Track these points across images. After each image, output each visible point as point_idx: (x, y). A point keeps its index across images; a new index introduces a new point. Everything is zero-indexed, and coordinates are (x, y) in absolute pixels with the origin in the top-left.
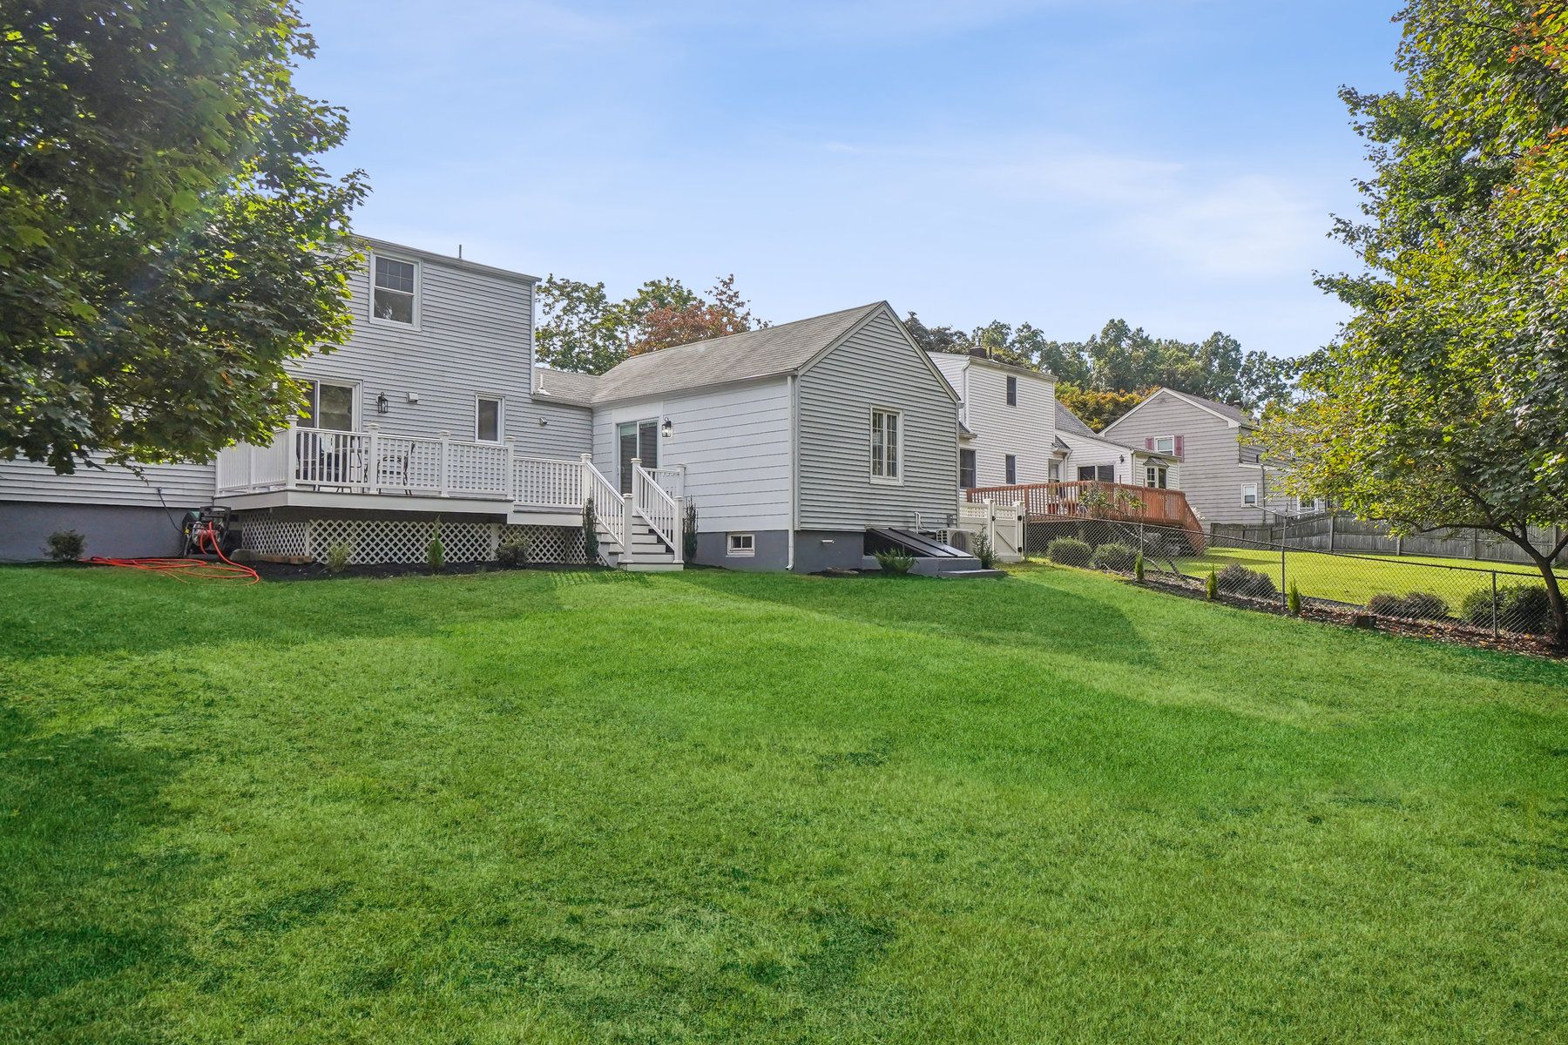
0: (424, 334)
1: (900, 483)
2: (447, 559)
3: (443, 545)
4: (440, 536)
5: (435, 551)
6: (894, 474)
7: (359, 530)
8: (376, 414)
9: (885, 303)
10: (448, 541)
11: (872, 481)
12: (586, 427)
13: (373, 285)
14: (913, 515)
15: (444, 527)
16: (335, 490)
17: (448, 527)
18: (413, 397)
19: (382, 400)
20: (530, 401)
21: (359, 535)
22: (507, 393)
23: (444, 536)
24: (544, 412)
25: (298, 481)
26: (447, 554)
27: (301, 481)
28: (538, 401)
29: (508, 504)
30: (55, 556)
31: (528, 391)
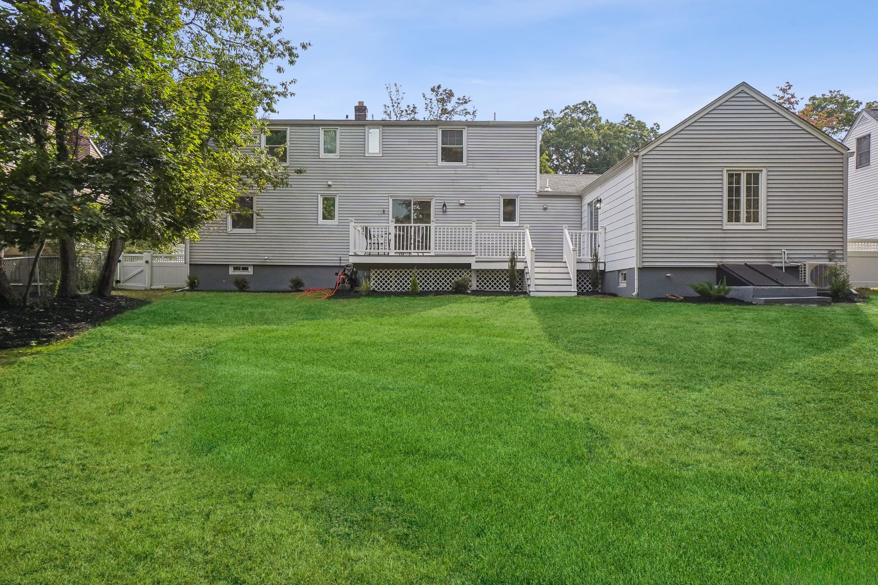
0: (469, 167)
1: (763, 227)
2: (421, 289)
3: (418, 281)
4: (416, 276)
5: (414, 285)
6: (756, 220)
7: (396, 274)
8: (442, 213)
9: (744, 84)
10: (421, 279)
11: (725, 227)
12: (578, 208)
13: (440, 145)
14: (779, 252)
15: (418, 272)
16: (416, 254)
17: (421, 272)
18: (462, 202)
19: (444, 205)
20: (536, 196)
21: (396, 277)
22: (520, 193)
23: (418, 276)
24: (547, 201)
25: (396, 251)
26: (421, 286)
27: (397, 251)
28: (542, 195)
29: (472, 257)
30: (292, 288)
31: (534, 190)
